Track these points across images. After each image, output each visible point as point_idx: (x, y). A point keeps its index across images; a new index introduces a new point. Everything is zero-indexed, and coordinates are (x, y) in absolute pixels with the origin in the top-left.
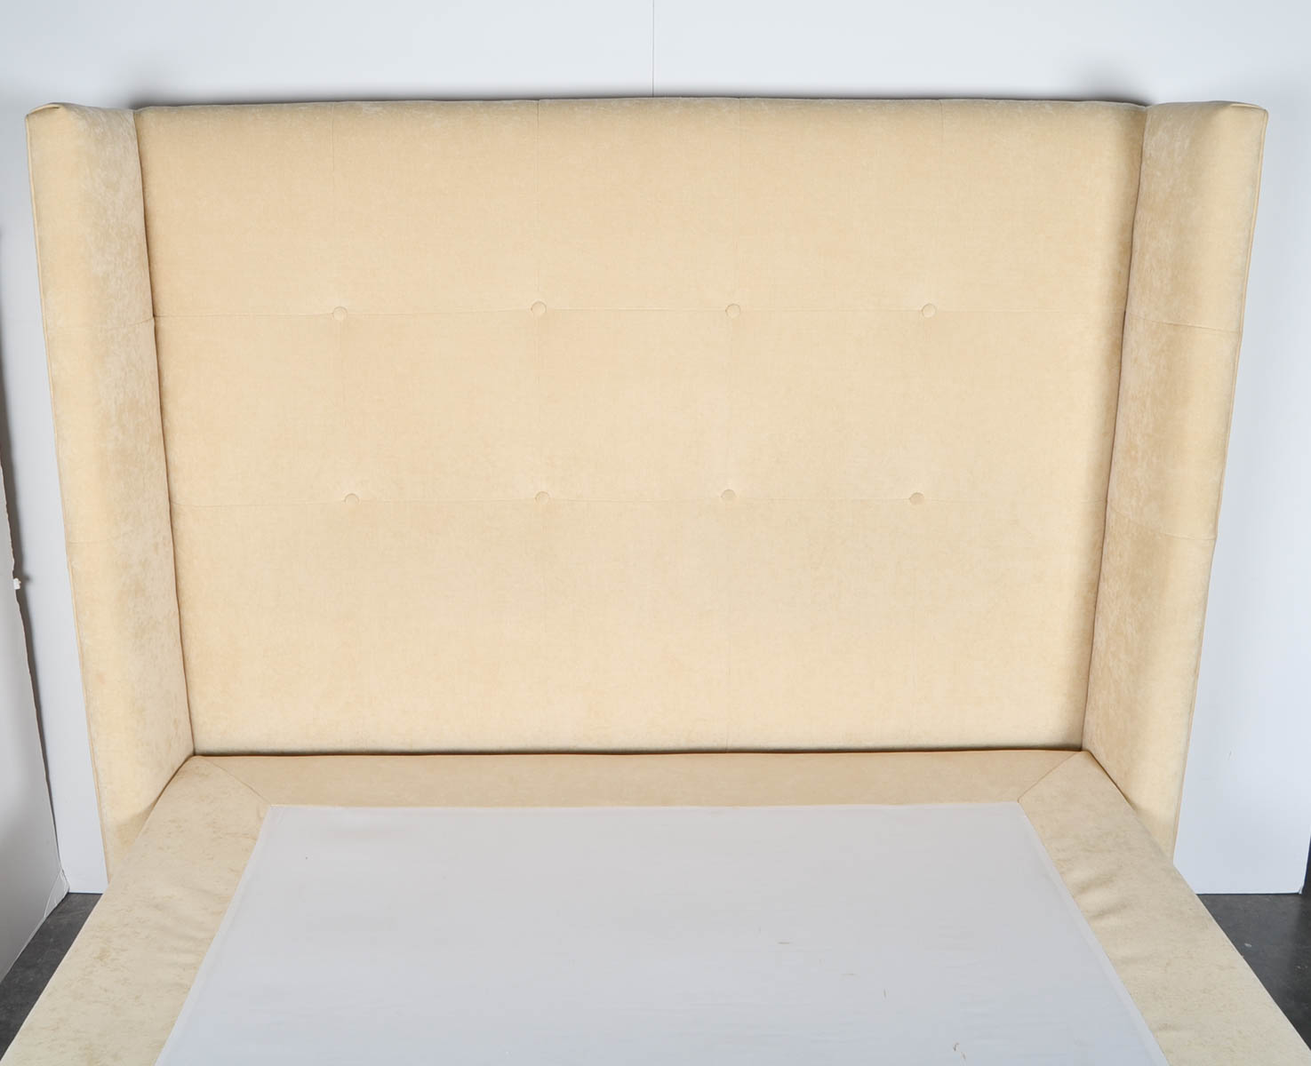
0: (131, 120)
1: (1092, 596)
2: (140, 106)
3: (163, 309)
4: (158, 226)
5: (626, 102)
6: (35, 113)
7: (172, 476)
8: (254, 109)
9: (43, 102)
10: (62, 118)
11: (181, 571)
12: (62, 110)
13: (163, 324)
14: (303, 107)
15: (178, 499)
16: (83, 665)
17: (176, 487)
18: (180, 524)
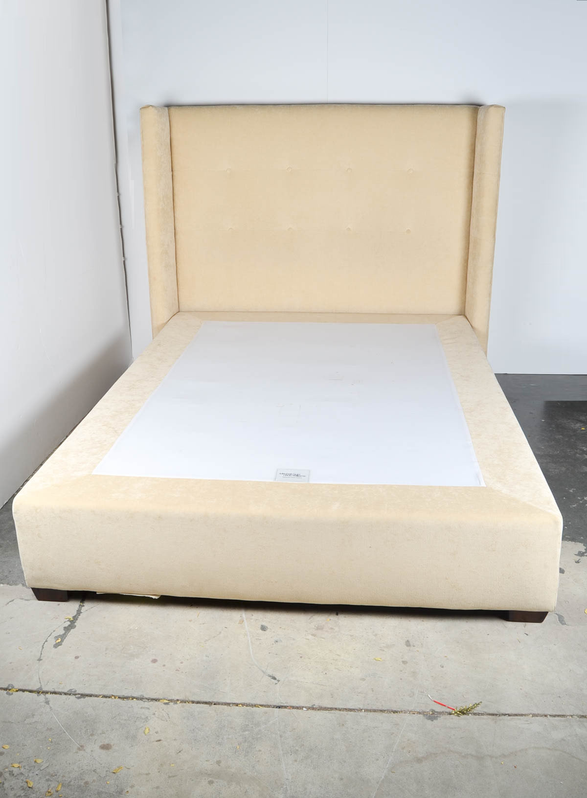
0: (167, 110)
1: (466, 264)
2: (169, 106)
3: (175, 169)
4: (174, 143)
5: (317, 106)
6: (143, 108)
7: (176, 221)
8: (204, 107)
9: (145, 105)
10: (151, 110)
11: (178, 252)
12: (151, 107)
13: (175, 174)
14: (219, 107)
15: (177, 229)
16: (149, 275)
17: (176, 224)
18: (177, 237)
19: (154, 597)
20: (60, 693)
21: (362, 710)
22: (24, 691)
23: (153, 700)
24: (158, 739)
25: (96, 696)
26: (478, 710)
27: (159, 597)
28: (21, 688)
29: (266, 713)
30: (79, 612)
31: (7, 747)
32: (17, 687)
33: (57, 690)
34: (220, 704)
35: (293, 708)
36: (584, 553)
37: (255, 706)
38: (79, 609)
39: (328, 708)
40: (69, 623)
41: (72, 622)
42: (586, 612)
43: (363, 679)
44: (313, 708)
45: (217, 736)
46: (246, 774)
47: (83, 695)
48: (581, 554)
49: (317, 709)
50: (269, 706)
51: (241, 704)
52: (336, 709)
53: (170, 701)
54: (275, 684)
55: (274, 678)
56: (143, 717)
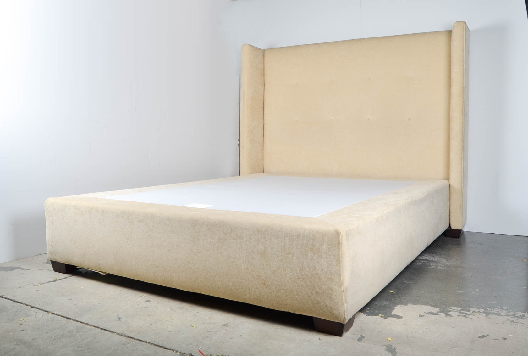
19: (101, 273)
21: (147, 342)
23: (46, 311)
25: (23, 304)
27: (105, 274)
29: (92, 329)
33: (9, 298)
34: (74, 320)
35: (110, 331)
36: (434, 313)
37: (91, 325)
38: (67, 277)
39: (129, 337)
40: (55, 280)
41: (57, 280)
42: (389, 339)
43: (170, 331)
44: (120, 334)
45: (51, 330)
46: (39, 347)
47: (17, 302)
48: (431, 313)
49: (122, 335)
50: (98, 328)
51: (85, 324)
52: (133, 338)
53: (53, 313)
54: (117, 321)
55: (119, 319)
56: (29, 315)
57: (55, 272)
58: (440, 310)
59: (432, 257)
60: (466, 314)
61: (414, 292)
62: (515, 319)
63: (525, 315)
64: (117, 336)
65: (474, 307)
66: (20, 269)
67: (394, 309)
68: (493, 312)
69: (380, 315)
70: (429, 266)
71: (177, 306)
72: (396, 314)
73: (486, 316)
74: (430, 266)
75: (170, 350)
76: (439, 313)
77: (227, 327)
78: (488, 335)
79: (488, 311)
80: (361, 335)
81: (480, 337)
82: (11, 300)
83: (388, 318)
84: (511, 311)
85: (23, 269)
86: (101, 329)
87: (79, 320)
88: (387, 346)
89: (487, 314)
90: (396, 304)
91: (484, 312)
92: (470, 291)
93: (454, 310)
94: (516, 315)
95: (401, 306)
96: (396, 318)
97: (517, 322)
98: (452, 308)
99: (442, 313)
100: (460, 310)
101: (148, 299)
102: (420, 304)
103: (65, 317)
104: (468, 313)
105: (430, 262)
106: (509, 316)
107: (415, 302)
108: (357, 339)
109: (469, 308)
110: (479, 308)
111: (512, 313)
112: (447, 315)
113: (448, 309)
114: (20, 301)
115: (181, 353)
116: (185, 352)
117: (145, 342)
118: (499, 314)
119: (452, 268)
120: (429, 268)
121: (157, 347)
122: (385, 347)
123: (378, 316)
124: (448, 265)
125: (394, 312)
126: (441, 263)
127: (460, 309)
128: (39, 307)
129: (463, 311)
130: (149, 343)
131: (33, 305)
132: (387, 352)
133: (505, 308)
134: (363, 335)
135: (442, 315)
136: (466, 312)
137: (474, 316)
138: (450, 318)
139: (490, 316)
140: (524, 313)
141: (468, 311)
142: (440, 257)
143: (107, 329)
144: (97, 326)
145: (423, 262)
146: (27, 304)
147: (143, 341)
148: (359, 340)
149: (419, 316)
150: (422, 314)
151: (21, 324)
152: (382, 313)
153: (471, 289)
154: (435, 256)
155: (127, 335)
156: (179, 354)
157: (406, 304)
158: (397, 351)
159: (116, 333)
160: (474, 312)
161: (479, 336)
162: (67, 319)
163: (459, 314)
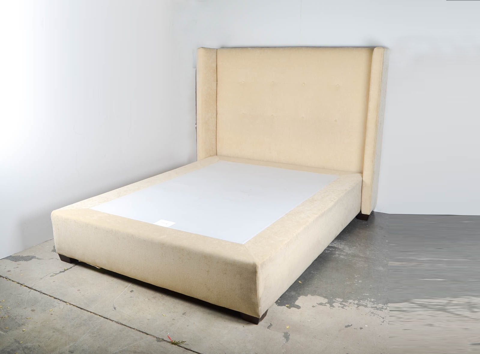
19: (97, 267)
20: (37, 291)
21: (135, 329)
22: (26, 287)
23: (64, 302)
24: (51, 313)
25: (47, 295)
26: (182, 345)
27: (99, 268)
28: (26, 285)
29: (98, 318)
30: (71, 268)
31: (4, 300)
32: (25, 285)
33: (36, 289)
34: (85, 310)
35: (110, 320)
36: (323, 304)
37: (97, 315)
38: (72, 267)
39: (122, 324)
40: (64, 270)
41: (65, 270)
42: (287, 327)
43: (148, 320)
44: (117, 322)
45: (72, 319)
46: (68, 334)
47: (43, 293)
48: (321, 304)
49: (118, 323)
50: (102, 317)
51: (93, 313)
52: (125, 325)
53: (70, 304)
54: (113, 310)
55: (115, 308)
56: (55, 306)
57: (62, 261)
58: (328, 301)
59: (339, 244)
60: (345, 305)
61: (315, 282)
62: (375, 311)
63: (384, 307)
64: (115, 323)
65: (351, 299)
66: (36, 258)
67: (297, 300)
68: (364, 304)
69: (287, 305)
70: (333, 255)
71: (152, 296)
72: (298, 304)
73: (357, 307)
74: (335, 254)
75: (150, 335)
76: (327, 304)
77: (185, 315)
78: (352, 325)
79: (360, 303)
80: (270, 324)
81: (346, 327)
82: (38, 291)
83: (291, 308)
84: (376, 303)
85: (38, 258)
86: (104, 317)
87: (89, 310)
88: (285, 333)
89: (359, 305)
90: (299, 295)
91: (357, 304)
92: (355, 282)
93: (337, 301)
94: (378, 307)
95: (303, 296)
96: (296, 309)
97: (376, 313)
98: (337, 299)
99: (329, 304)
100: (341, 302)
101: (132, 289)
102: (317, 295)
103: (79, 307)
104: (346, 304)
105: (336, 250)
106: (372, 307)
107: (314, 293)
108: (267, 327)
109: (348, 300)
110: (354, 300)
111: (375, 305)
112: (332, 306)
113: (334, 300)
114: (45, 293)
115: (156, 338)
116: (159, 337)
117: (133, 329)
118: (366, 306)
119: (350, 257)
120: (333, 256)
121: (142, 333)
122: (283, 334)
123: (285, 306)
124: (349, 253)
125: (297, 303)
126: (344, 251)
127: (341, 300)
128: (59, 298)
129: (344, 302)
130: (136, 330)
131: (55, 297)
132: (283, 338)
133: (373, 300)
134: (272, 323)
135: (328, 305)
136: (345, 303)
137: (349, 307)
138: (332, 309)
139: (360, 307)
140: (383, 306)
141: (346, 303)
142: (345, 245)
143: (108, 318)
144: (101, 315)
145: (331, 249)
146: (51, 295)
147: (132, 328)
148: (268, 328)
149: (313, 307)
150: (315, 304)
151: (52, 314)
152: (289, 303)
153: (356, 280)
154: (342, 242)
155: (122, 323)
156: (155, 339)
157: (306, 295)
158: (290, 337)
159: (114, 321)
160: (350, 303)
161: (346, 325)
162: (80, 309)
163: (340, 305)
